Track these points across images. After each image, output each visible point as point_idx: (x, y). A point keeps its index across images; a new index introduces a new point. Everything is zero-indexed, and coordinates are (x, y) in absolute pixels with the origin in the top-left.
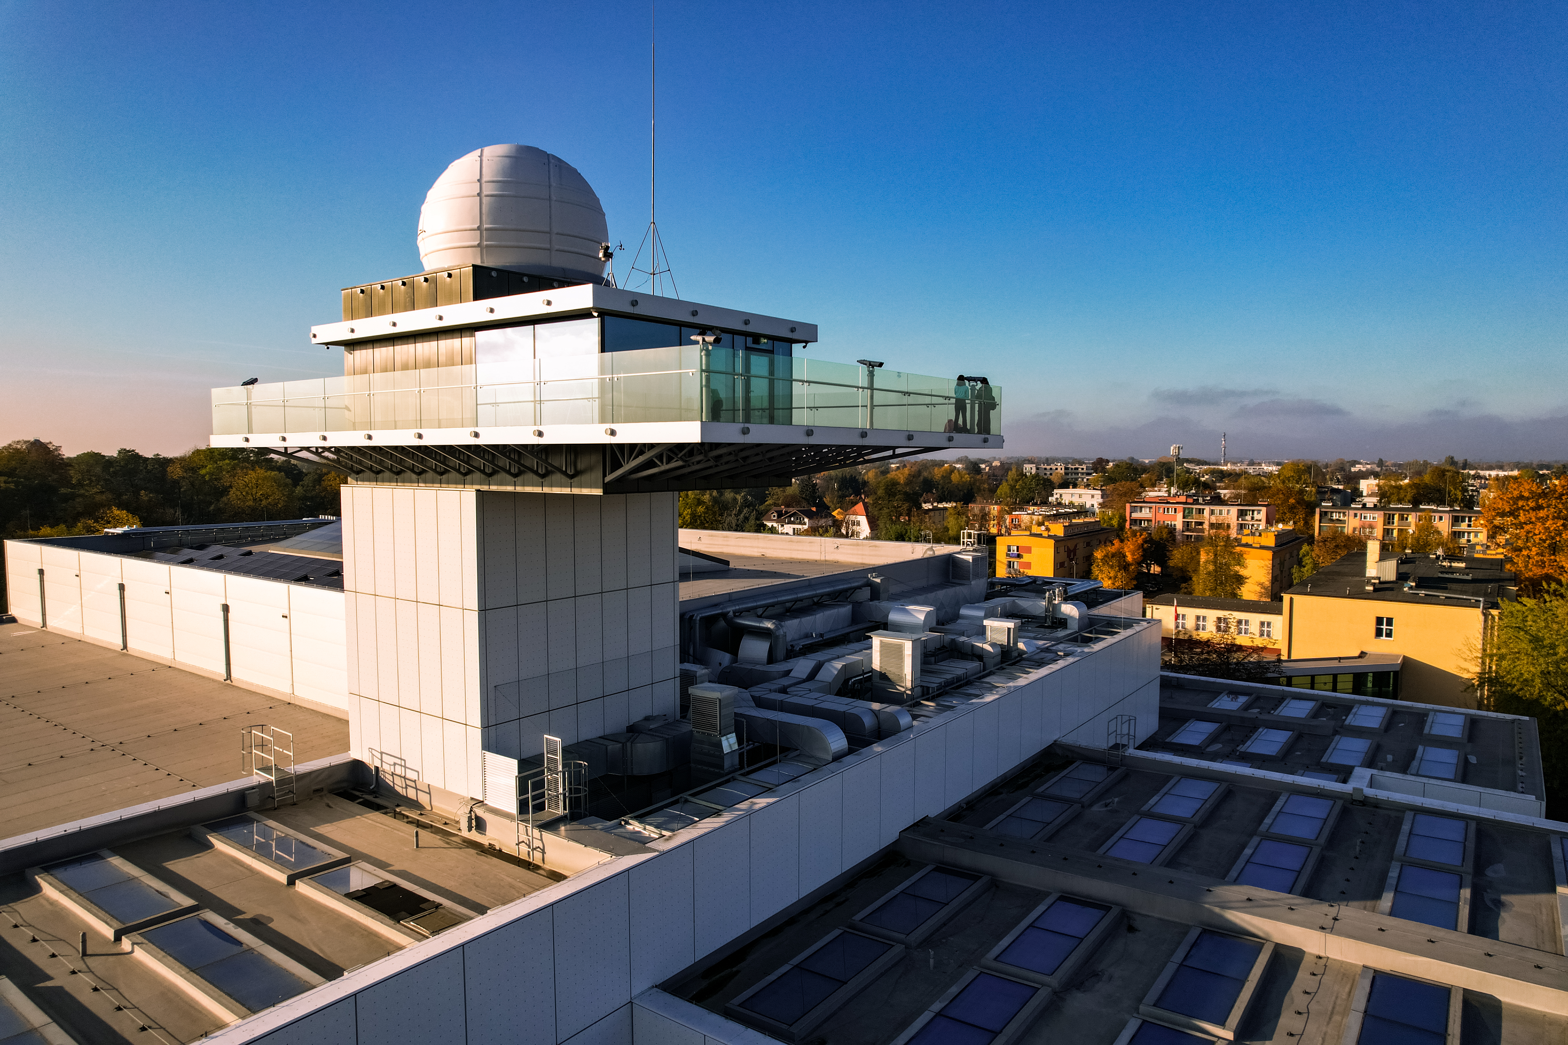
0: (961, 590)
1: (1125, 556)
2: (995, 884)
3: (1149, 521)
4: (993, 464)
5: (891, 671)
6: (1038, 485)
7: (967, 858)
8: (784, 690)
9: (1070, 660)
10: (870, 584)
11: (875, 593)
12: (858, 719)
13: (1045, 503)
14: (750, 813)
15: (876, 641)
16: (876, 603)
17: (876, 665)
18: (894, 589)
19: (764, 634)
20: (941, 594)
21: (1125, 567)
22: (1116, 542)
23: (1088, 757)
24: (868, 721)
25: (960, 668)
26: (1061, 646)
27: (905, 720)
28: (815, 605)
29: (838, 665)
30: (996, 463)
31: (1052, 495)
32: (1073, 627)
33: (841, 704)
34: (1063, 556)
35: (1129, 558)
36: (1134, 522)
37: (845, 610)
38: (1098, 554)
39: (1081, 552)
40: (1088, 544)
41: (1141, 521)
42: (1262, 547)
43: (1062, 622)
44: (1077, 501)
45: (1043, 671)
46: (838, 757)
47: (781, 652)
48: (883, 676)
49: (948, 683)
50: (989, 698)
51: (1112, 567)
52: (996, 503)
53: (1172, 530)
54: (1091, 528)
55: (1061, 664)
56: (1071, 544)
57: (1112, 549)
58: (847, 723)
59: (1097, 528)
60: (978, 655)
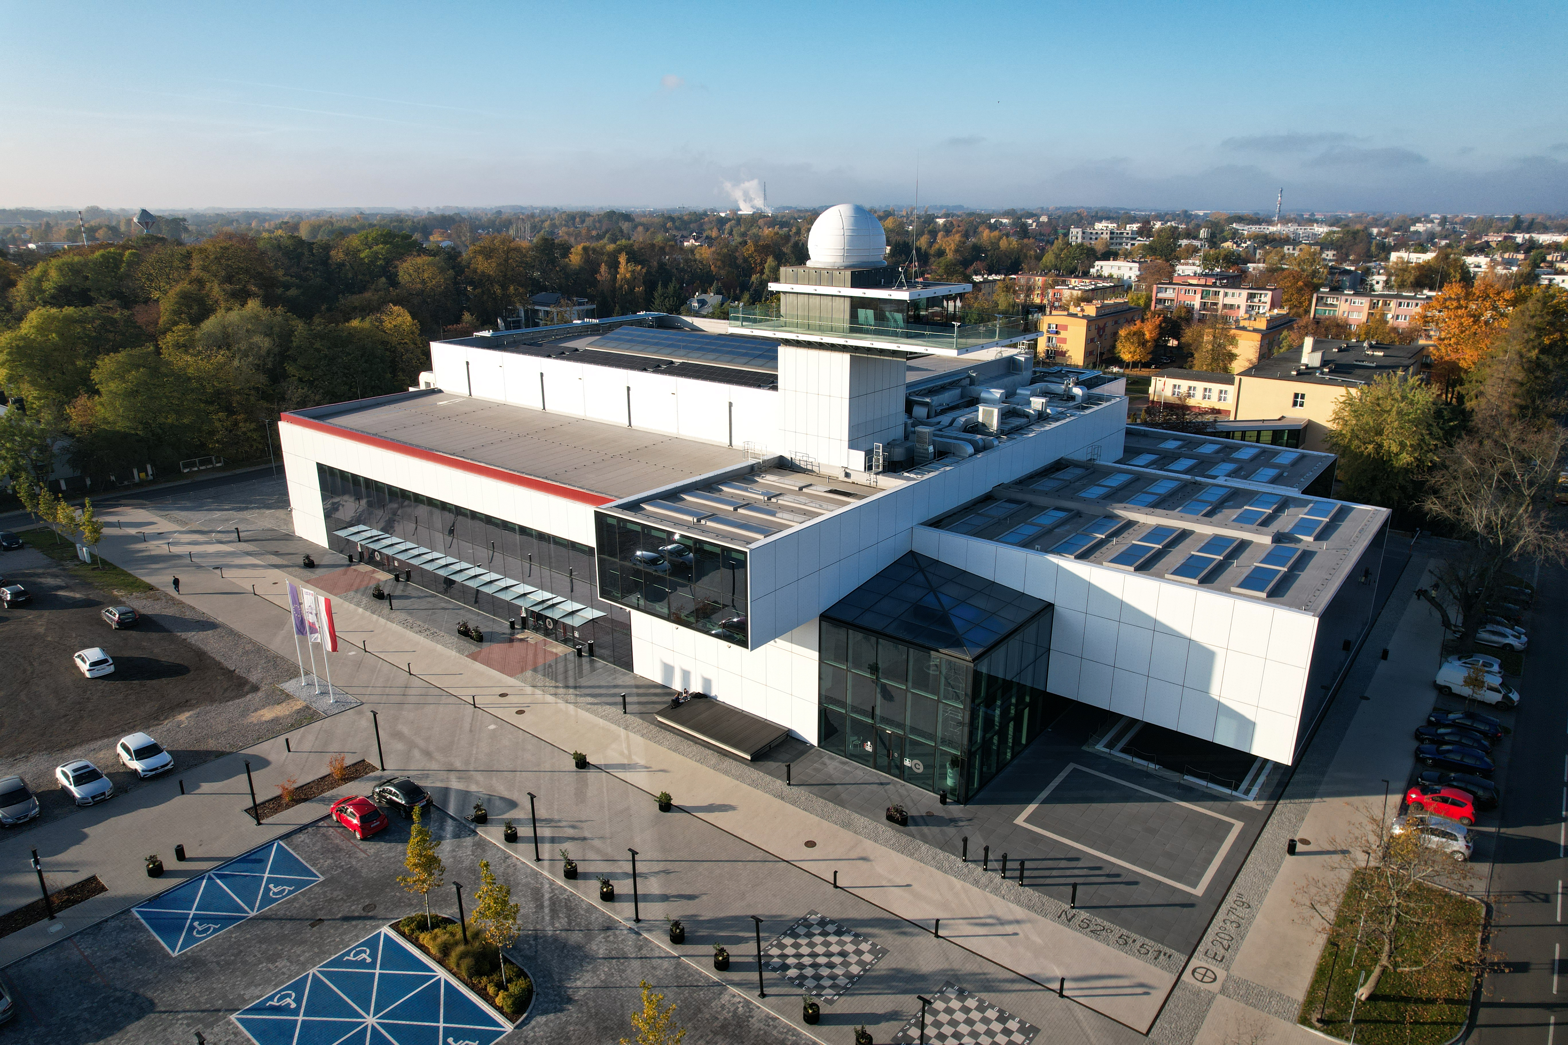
0: (1017, 378)
1: (1144, 335)
2: (1030, 505)
3: (1172, 300)
4: (1041, 220)
5: (987, 423)
6: (1081, 254)
7: (1020, 496)
8: (940, 430)
9: (1073, 418)
10: (970, 377)
11: (972, 381)
12: (976, 441)
13: (1086, 274)
14: (945, 472)
15: (981, 409)
16: (972, 387)
17: (980, 420)
18: (982, 378)
19: (926, 404)
20: (1007, 380)
21: (1143, 343)
22: (1138, 322)
23: (1076, 464)
24: (981, 443)
25: (1017, 422)
26: (1069, 411)
27: (996, 443)
28: (943, 388)
29: (963, 419)
30: (1044, 219)
31: (1093, 267)
32: (1078, 400)
33: (968, 436)
34: (1094, 332)
35: (1147, 336)
36: (1159, 301)
37: (958, 391)
38: (1122, 333)
39: (1109, 330)
40: (1116, 322)
41: (1165, 300)
42: (1255, 330)
43: (1072, 398)
44: (1116, 273)
45: (1058, 424)
46: (970, 456)
47: (933, 413)
48: (983, 425)
49: (1012, 428)
50: (1031, 435)
51: (1133, 343)
52: (1040, 275)
53: (1190, 310)
54: (1119, 308)
55: (1068, 420)
56: (1101, 323)
57: (1133, 328)
58: (973, 443)
59: (1125, 307)
60: (1027, 416)
